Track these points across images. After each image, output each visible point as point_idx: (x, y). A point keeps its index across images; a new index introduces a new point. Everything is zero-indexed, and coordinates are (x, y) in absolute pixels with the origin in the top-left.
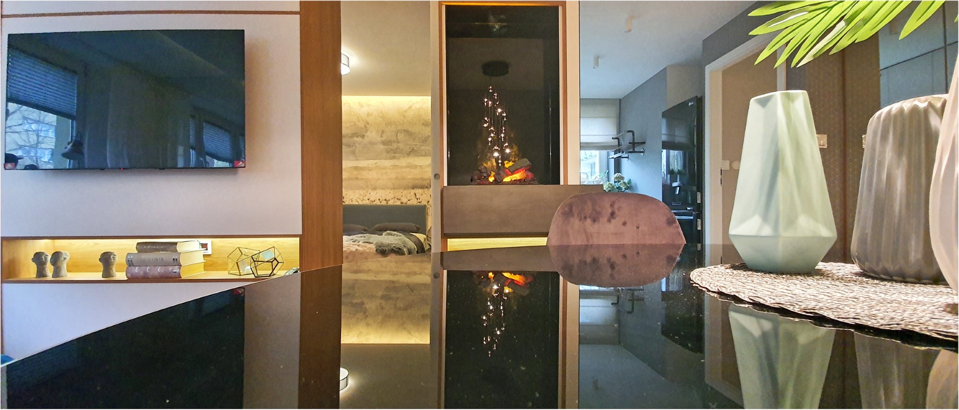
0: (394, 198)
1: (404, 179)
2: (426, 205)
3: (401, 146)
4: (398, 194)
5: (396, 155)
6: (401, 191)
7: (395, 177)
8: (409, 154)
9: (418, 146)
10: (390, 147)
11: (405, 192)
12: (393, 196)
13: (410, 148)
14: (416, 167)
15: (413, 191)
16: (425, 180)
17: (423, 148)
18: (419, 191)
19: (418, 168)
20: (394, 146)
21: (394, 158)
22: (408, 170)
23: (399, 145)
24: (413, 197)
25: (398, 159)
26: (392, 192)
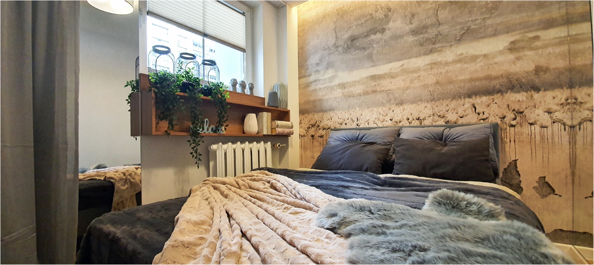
0: (433, 114)
1: (451, 82)
2: (499, 122)
3: (444, 29)
4: (441, 108)
5: (436, 46)
6: (445, 102)
7: (435, 81)
8: (459, 40)
9: (479, 21)
10: (426, 35)
11: (453, 104)
12: (431, 112)
13: (463, 28)
14: (474, 58)
15: (468, 102)
16: (496, 78)
17: (489, 22)
18: (481, 101)
19: (478, 60)
20: (432, 32)
21: (431, 51)
22: (459, 65)
23: (441, 28)
24: (470, 111)
25: (440, 51)
26: (429, 106)
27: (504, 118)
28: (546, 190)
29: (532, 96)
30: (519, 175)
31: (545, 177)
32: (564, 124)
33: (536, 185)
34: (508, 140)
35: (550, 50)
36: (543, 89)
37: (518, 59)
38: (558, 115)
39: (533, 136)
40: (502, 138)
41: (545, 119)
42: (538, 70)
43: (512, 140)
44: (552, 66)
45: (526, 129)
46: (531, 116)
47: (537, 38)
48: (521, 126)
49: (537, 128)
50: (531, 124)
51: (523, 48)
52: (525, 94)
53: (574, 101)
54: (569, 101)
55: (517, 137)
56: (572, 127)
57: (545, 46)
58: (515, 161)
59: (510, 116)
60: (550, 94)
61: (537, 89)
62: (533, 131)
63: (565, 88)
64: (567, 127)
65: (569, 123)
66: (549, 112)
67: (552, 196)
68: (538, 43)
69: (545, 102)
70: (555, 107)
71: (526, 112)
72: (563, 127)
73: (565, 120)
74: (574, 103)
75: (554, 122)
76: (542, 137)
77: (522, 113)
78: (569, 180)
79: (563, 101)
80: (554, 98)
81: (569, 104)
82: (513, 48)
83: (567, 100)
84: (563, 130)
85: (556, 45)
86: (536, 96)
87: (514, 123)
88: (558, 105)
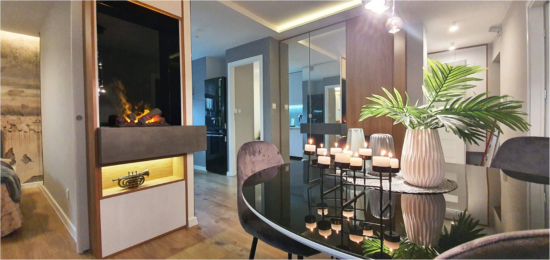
27: (5, 127)
29: (20, 118)
30: (14, 155)
32: (35, 131)
33: (23, 159)
34: (8, 139)
35: (29, 98)
36: (25, 115)
37: (13, 99)
38: (32, 127)
39: (20, 136)
40: (4, 137)
41: (26, 129)
42: (23, 106)
43: (10, 138)
44: (30, 105)
45: (17, 133)
46: (19, 127)
47: (23, 92)
48: (15, 131)
49: (22, 133)
50: (20, 131)
51: (15, 95)
52: (16, 116)
53: (39, 121)
54: (37, 121)
55: (12, 137)
56: (38, 132)
57: (27, 96)
58: (12, 149)
59: (9, 127)
60: (28, 118)
61: (22, 115)
62: (21, 134)
63: (35, 116)
64: (36, 132)
65: (37, 130)
66: (28, 126)
67: (30, 162)
68: (23, 94)
69: (26, 121)
70: (30, 124)
71: (17, 125)
72: (34, 132)
73: (35, 130)
74: (39, 122)
75: (30, 130)
76: (25, 136)
77: (14, 125)
78: (37, 154)
79: (34, 121)
80: (30, 119)
81: (37, 122)
82: (10, 93)
83: (36, 121)
84: (34, 133)
85: (31, 96)
86: (22, 118)
87: (11, 130)
88: (32, 123)
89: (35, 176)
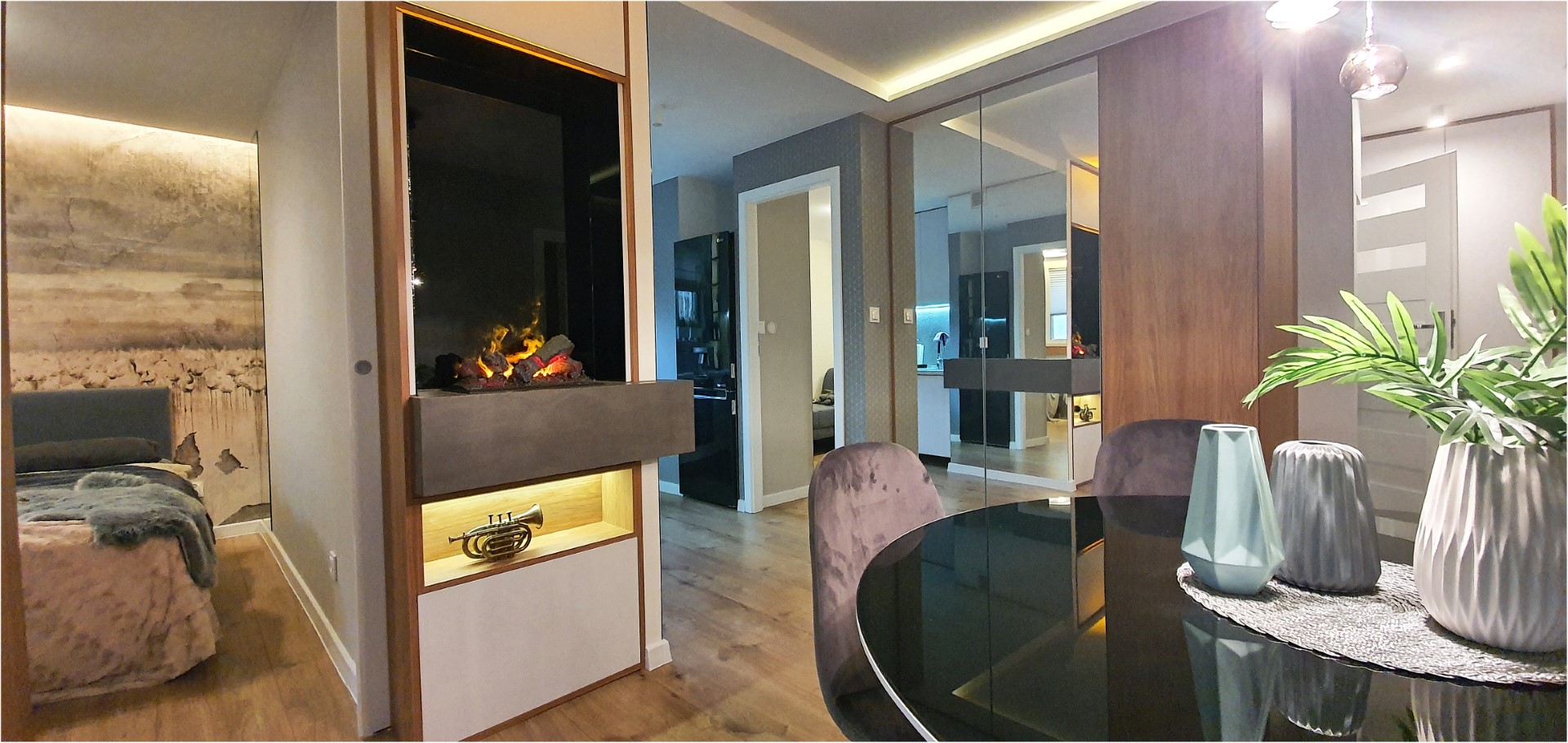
0: (62, 373)
1: (94, 325)
2: (170, 387)
3: (82, 240)
4: (76, 362)
5: (66, 263)
6: (84, 354)
7: (63, 318)
8: (108, 263)
9: (139, 245)
10: (45, 241)
11: (98, 358)
12: (57, 369)
13: (113, 248)
14: (132, 296)
15: (123, 357)
16: (165, 327)
17: (155, 250)
18: (144, 357)
19: (139, 299)
20: (58, 240)
21: (57, 270)
22: (107, 302)
23: (74, 238)
24: (126, 369)
25: (74, 273)
26: (52, 358)
27: (177, 379)
28: (231, 463)
29: (212, 355)
30: (198, 451)
31: (229, 450)
32: (250, 389)
33: (220, 460)
34: (183, 409)
35: (234, 303)
36: (225, 347)
37: (195, 307)
38: (242, 378)
39: (214, 403)
40: (174, 407)
41: (228, 382)
42: (220, 324)
43: (188, 408)
44: (236, 322)
45: (206, 394)
46: (212, 378)
47: (219, 286)
48: (199, 389)
49: (218, 393)
50: (212, 388)
51: (202, 295)
52: (203, 351)
53: (259, 363)
54: (255, 363)
55: (194, 404)
56: (258, 391)
57: (227, 298)
58: (192, 435)
59: (185, 378)
60: (232, 354)
61: (219, 348)
62: (214, 397)
63: (250, 349)
64: (252, 392)
65: (255, 387)
66: (233, 375)
67: (238, 469)
68: (218, 293)
69: (227, 363)
70: (239, 369)
71: (205, 373)
72: (248, 391)
73: (250, 385)
74: (260, 366)
75: (238, 387)
76: (224, 403)
77: (199, 374)
78: (256, 450)
79: (248, 362)
80: (238, 359)
81: (254, 366)
82: (187, 292)
83: (252, 362)
84: (248, 395)
85: (238, 298)
86: (218, 355)
87: (190, 387)
88: (242, 366)
89: (250, 506)
